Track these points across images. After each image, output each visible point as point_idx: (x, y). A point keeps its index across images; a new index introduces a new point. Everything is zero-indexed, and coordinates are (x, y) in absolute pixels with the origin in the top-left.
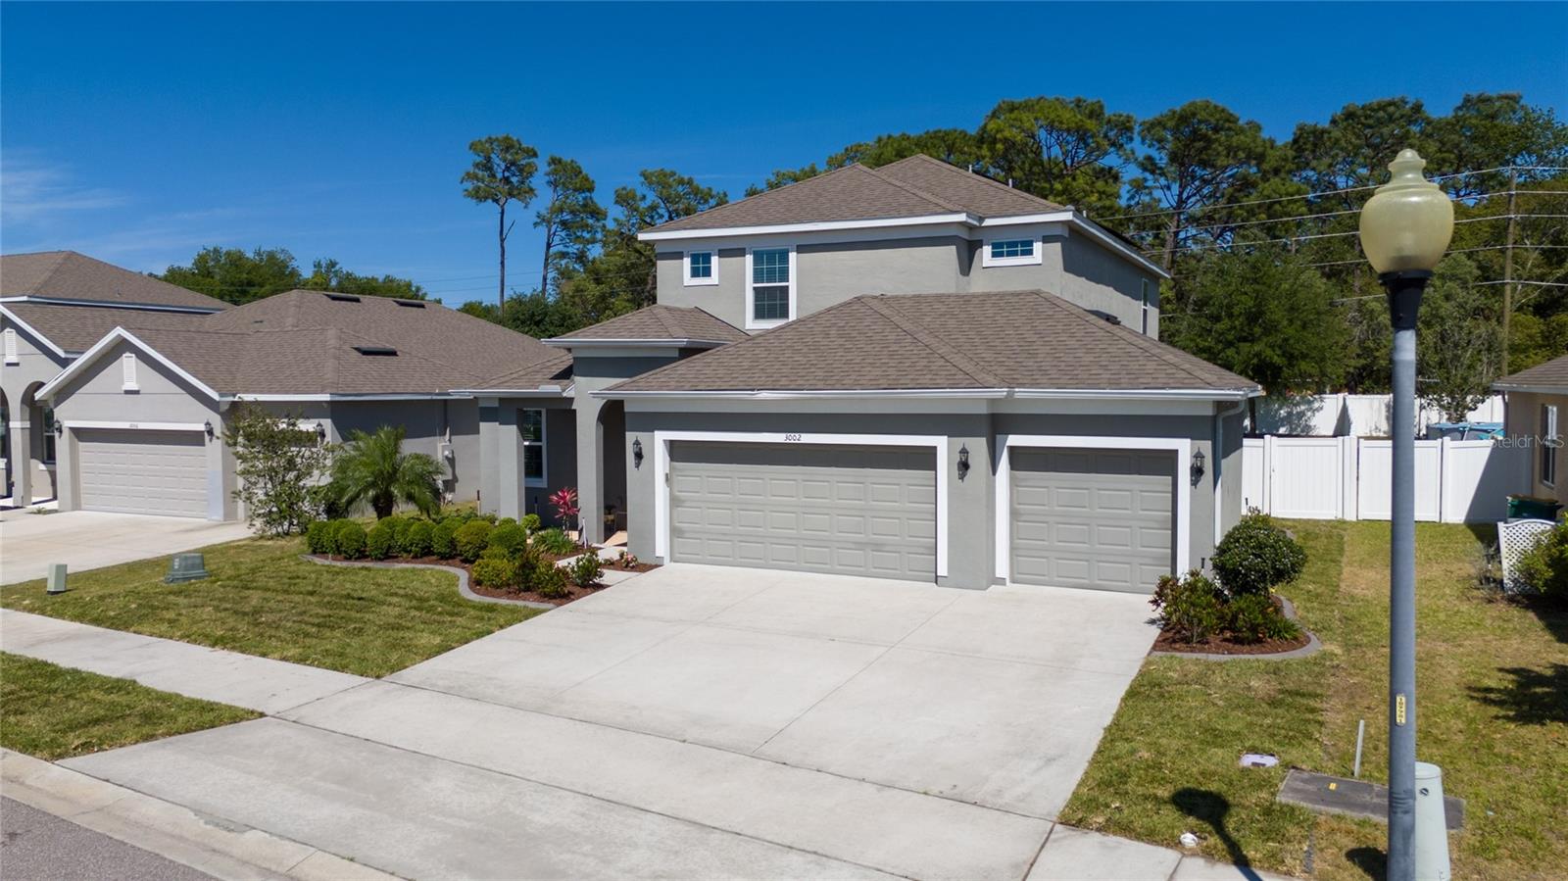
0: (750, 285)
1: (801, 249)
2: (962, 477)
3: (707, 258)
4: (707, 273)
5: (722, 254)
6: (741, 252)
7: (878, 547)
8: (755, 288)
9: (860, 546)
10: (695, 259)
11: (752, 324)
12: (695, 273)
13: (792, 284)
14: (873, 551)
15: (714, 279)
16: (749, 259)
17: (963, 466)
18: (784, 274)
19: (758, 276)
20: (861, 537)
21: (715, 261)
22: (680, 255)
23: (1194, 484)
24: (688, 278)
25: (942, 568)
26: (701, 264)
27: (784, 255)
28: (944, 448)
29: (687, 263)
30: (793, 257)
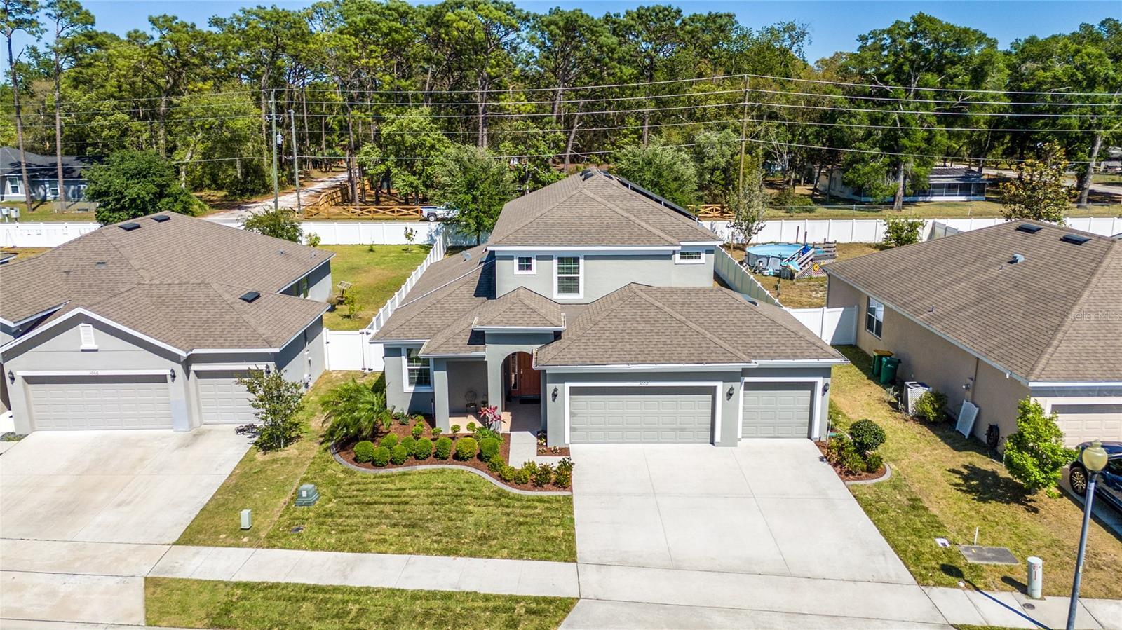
0: (556, 275)
1: (587, 259)
2: (728, 399)
3: (529, 260)
4: (529, 267)
5: (539, 259)
6: (550, 259)
7: (683, 430)
8: (559, 278)
9: (674, 430)
10: (521, 260)
11: (556, 296)
12: (521, 268)
13: (581, 276)
14: (680, 432)
15: (534, 271)
16: (555, 262)
17: (730, 395)
18: (577, 270)
19: (561, 270)
20: (674, 426)
21: (534, 262)
22: (511, 258)
23: (823, 395)
24: (516, 271)
25: (718, 438)
26: (525, 263)
27: (576, 260)
28: (720, 386)
29: (516, 262)
30: (582, 262)
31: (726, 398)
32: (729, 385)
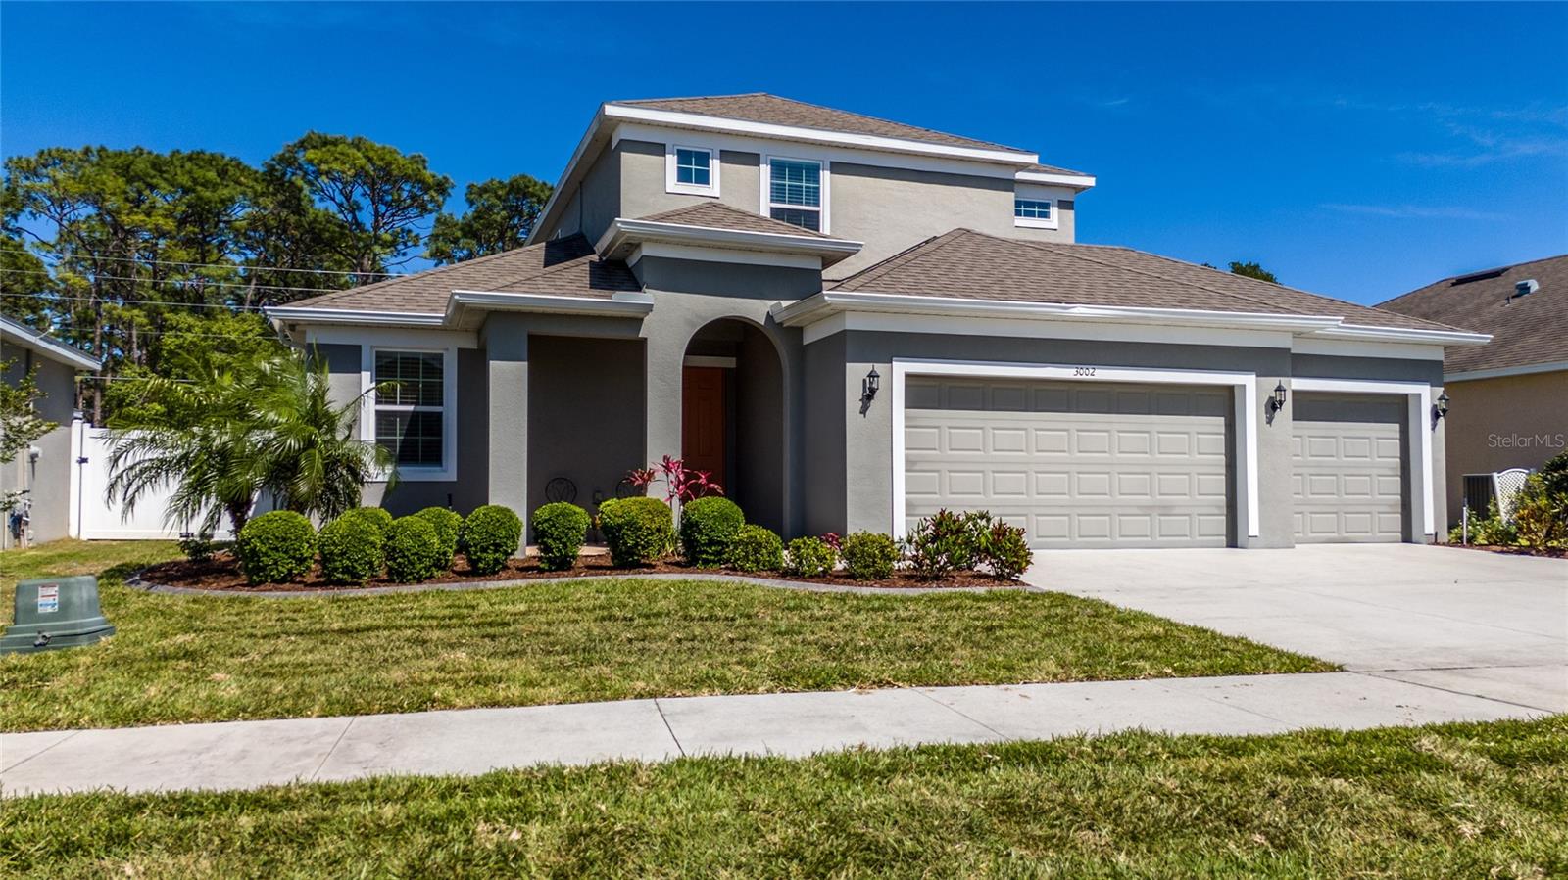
0: (766, 204)
1: (837, 168)
2: (1270, 421)
3: (703, 158)
4: (703, 178)
5: (727, 156)
6: (753, 160)
7: (1166, 510)
8: (773, 209)
9: (1146, 510)
10: (684, 156)
12: (684, 176)
13: (825, 210)
14: (1161, 515)
15: (714, 187)
16: (765, 170)
17: (1277, 405)
18: (814, 196)
19: (777, 193)
20: (1145, 500)
21: (715, 166)
22: (660, 149)
23: (1433, 429)
24: (672, 184)
25: (1251, 529)
26: (693, 166)
27: (813, 172)
28: (1251, 387)
29: (672, 161)
30: (826, 177)
31: (1264, 417)
32: (1273, 382)
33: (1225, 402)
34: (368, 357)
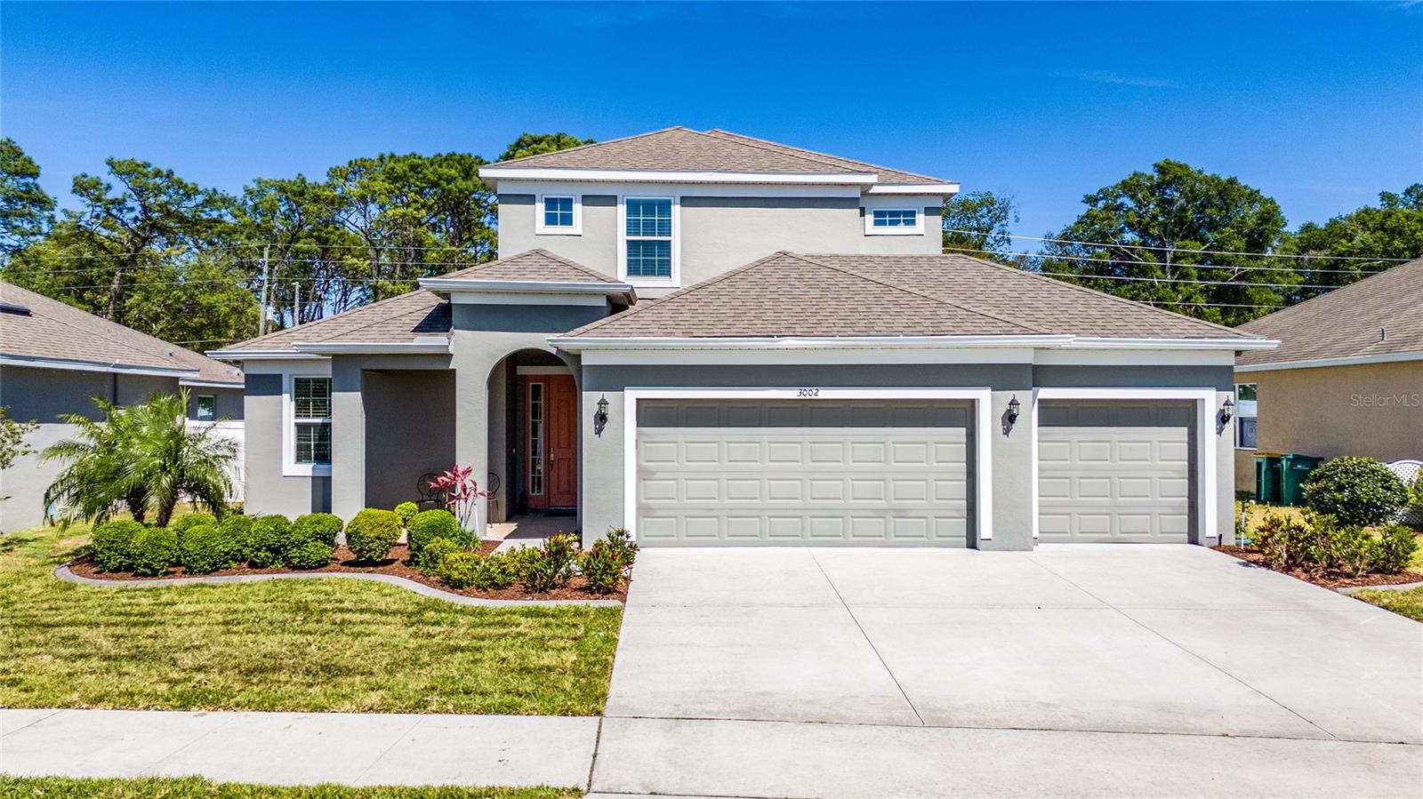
0: (622, 238)
1: (686, 201)
2: (1007, 432)
3: (567, 204)
4: (567, 220)
5: (588, 200)
6: (611, 201)
7: (901, 513)
8: (628, 241)
9: (880, 513)
10: (551, 203)
11: (624, 280)
12: (551, 220)
13: (676, 239)
14: (894, 517)
15: (577, 227)
16: (622, 209)
17: (1010, 418)
18: (666, 227)
19: (632, 227)
20: (881, 504)
21: (577, 208)
22: (530, 199)
23: (1220, 432)
24: (540, 225)
25: (985, 529)
26: (559, 211)
27: (665, 207)
28: (987, 401)
29: (540, 208)
30: (676, 210)
31: (1000, 428)
32: (1007, 396)
33: (964, 415)
34: (287, 383)
